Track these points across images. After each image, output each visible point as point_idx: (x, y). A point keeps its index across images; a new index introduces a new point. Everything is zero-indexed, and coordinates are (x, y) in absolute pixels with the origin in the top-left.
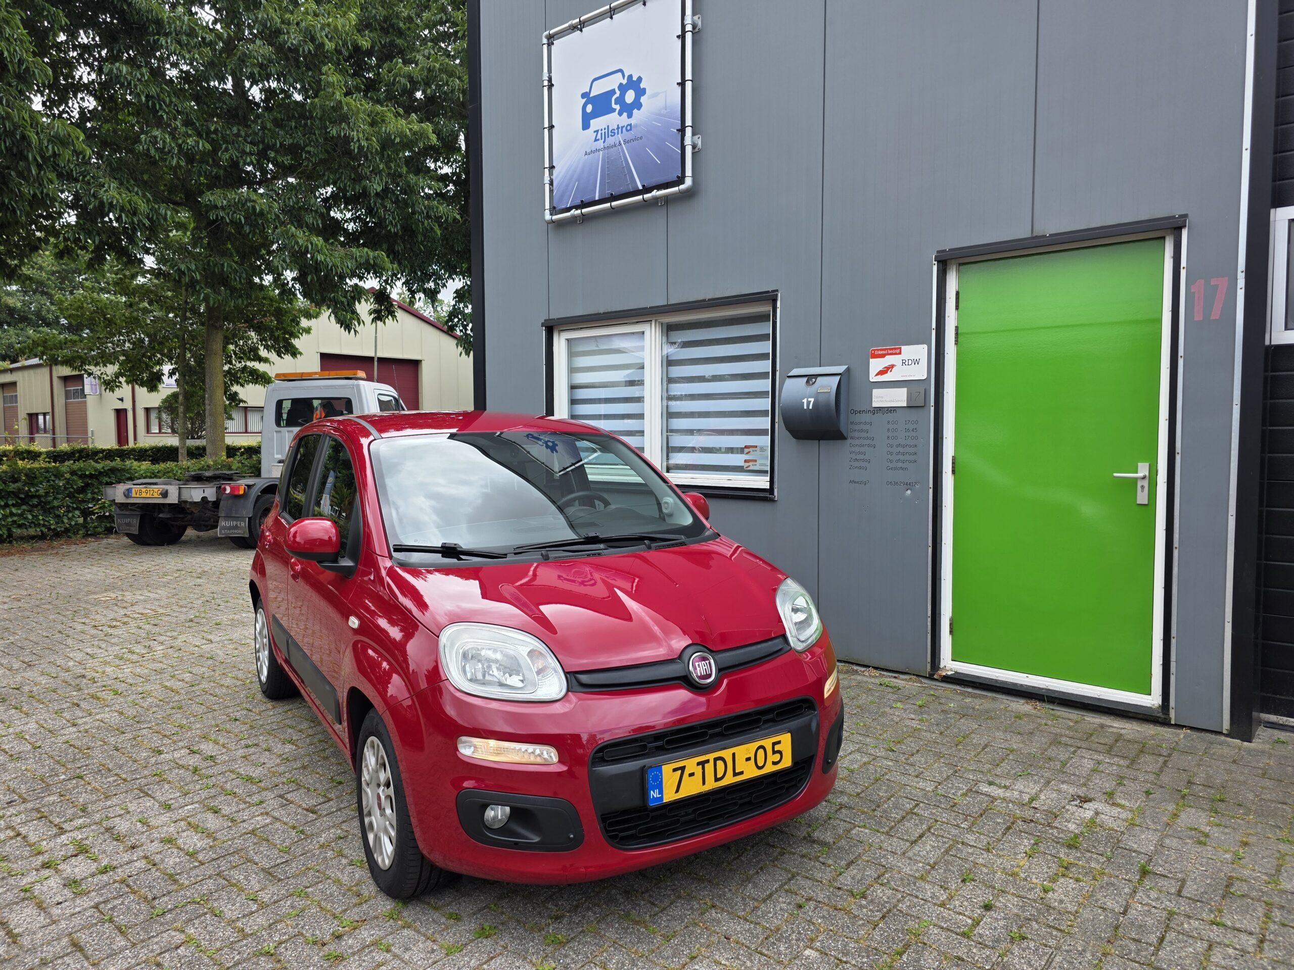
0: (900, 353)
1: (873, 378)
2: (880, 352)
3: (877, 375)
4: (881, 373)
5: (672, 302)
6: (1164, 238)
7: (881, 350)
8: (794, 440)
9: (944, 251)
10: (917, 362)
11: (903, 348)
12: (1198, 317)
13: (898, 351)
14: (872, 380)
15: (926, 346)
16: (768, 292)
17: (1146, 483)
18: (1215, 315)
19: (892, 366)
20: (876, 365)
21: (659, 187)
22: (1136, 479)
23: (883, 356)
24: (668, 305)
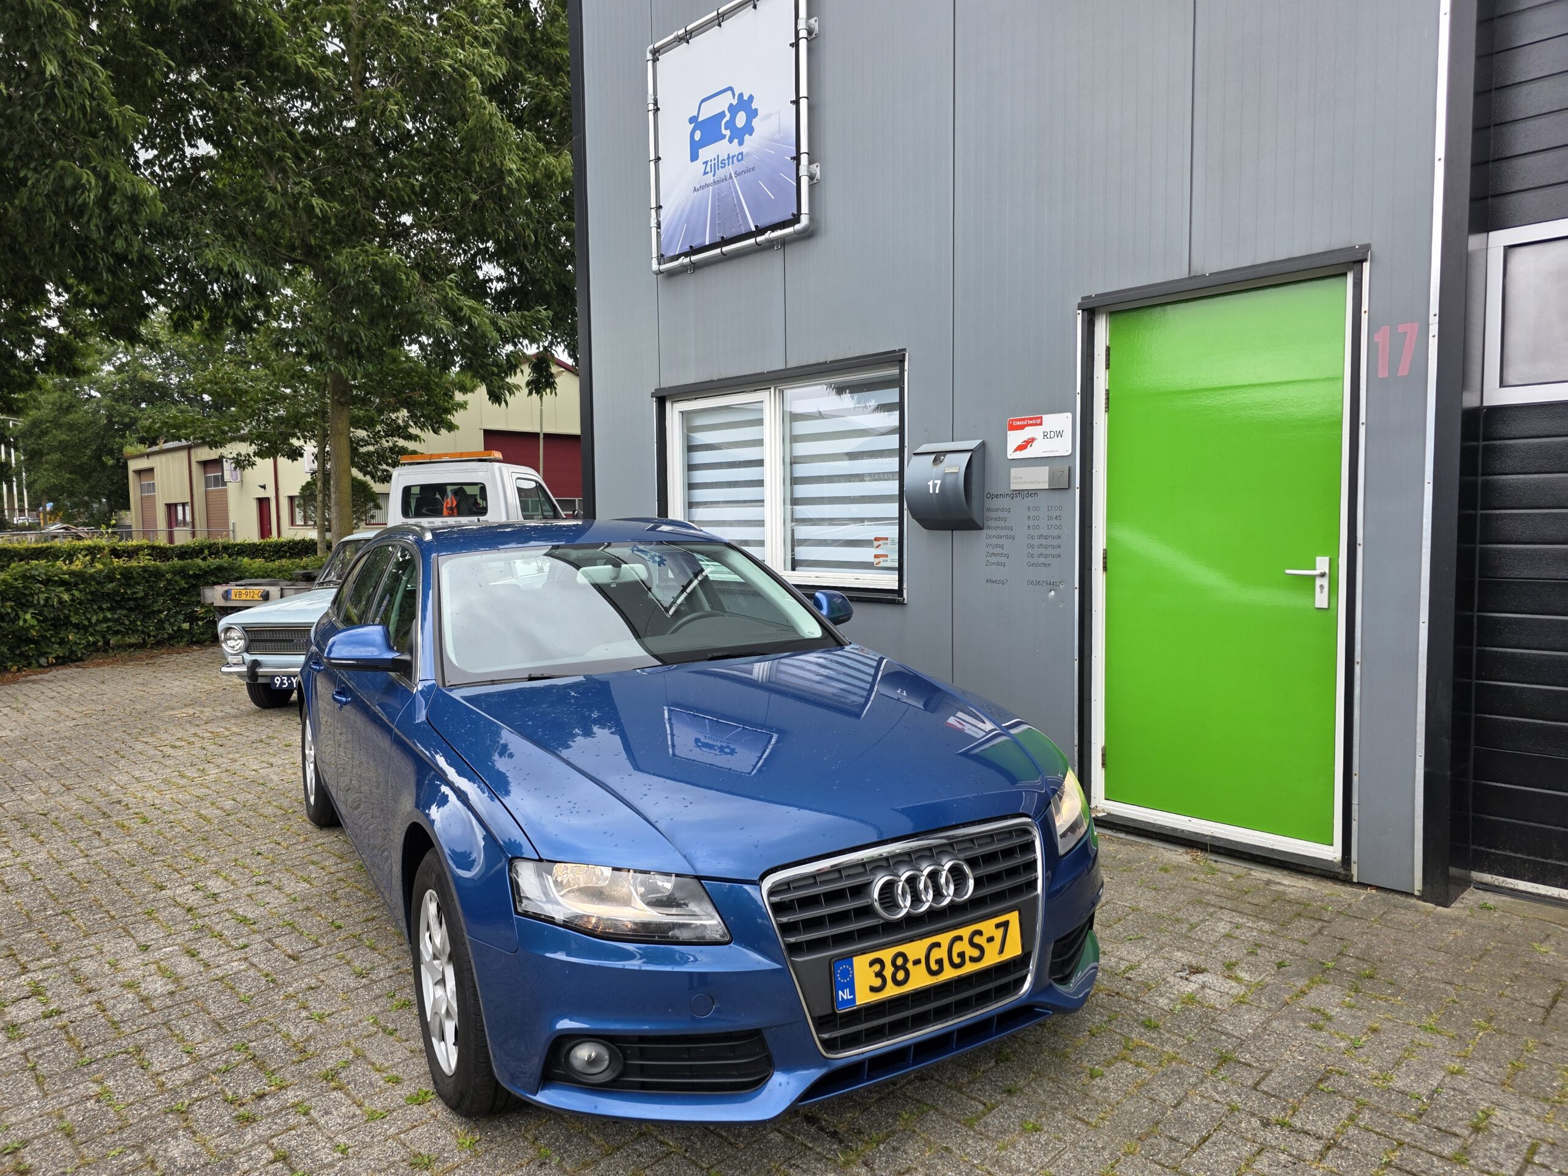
0: (1041, 424)
1: (1011, 455)
2: (1019, 423)
3: (1016, 450)
4: (1021, 448)
5: (791, 365)
6: (1345, 274)
7: (1020, 420)
8: (925, 531)
9: (1090, 297)
10: (1060, 434)
11: (1045, 417)
12: (1382, 374)
13: (1038, 421)
14: (1009, 457)
15: (1069, 415)
16: (894, 351)
17: (1325, 582)
18: (1403, 371)
19: (1032, 440)
20: (1015, 438)
21: (774, 227)
22: (1314, 577)
23: (1022, 427)
24: (786, 370)
